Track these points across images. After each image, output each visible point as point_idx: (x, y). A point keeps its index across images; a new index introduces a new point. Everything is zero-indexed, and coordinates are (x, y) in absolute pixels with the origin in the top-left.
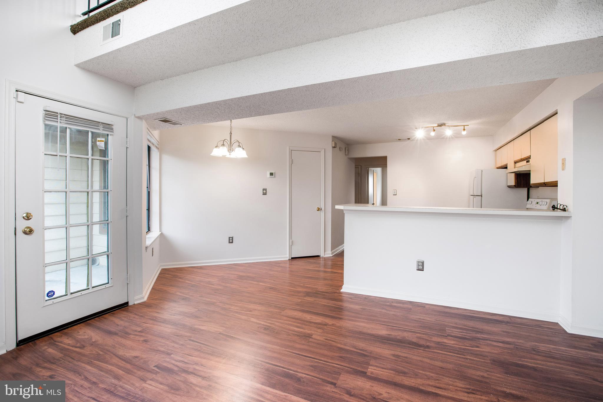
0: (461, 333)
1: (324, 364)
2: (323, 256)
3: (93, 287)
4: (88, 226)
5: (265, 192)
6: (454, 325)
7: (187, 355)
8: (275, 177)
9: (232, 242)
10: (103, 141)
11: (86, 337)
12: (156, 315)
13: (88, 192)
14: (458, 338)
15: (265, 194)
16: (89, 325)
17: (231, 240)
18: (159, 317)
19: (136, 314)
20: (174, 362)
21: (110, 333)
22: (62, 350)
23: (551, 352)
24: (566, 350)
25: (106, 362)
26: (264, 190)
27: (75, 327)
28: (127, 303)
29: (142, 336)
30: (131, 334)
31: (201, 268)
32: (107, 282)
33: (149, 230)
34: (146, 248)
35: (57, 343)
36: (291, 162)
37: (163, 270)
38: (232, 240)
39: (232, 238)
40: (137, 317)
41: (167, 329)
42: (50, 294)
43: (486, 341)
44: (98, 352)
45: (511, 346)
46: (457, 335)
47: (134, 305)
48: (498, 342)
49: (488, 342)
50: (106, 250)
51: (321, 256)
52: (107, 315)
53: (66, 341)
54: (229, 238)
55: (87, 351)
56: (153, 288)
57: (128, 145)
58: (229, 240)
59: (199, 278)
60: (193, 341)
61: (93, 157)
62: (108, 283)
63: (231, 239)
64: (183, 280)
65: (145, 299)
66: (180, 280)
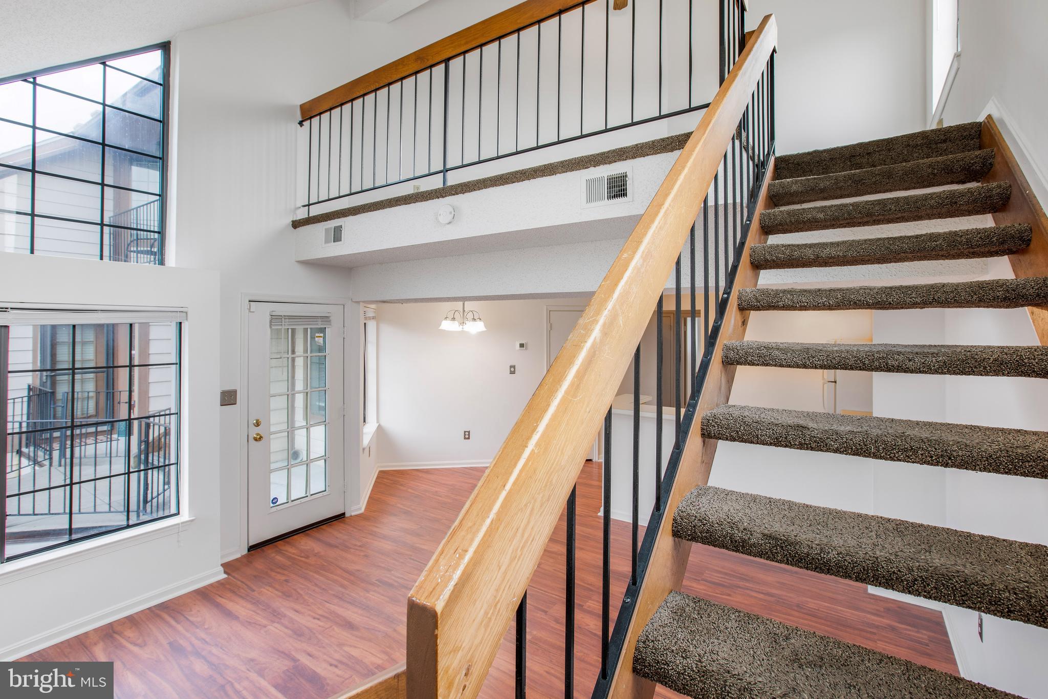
0: (720, 579)
1: (542, 594)
2: (597, 460)
3: (311, 495)
4: (307, 429)
5: (512, 369)
6: (720, 569)
7: (407, 573)
8: (526, 349)
9: (469, 438)
10: (321, 337)
11: (308, 548)
12: (375, 529)
13: (307, 393)
14: (710, 583)
15: (512, 373)
16: (308, 535)
17: (467, 436)
18: (379, 533)
19: (354, 527)
20: (393, 578)
21: (331, 546)
22: (289, 558)
23: (818, 610)
24: (841, 610)
25: (332, 573)
26: (511, 367)
27: (295, 537)
28: (344, 514)
29: (362, 551)
30: (351, 548)
31: (427, 471)
32: (324, 489)
33: (364, 421)
34: (364, 449)
35: (283, 552)
36: (549, 329)
37: (381, 472)
38: (469, 435)
39: (469, 432)
40: (355, 530)
41: (387, 546)
42: (274, 501)
43: (745, 591)
44: (321, 563)
45: (772, 599)
46: (713, 580)
47: (351, 516)
48: (759, 592)
49: (748, 592)
50: (324, 454)
51: (594, 460)
52: (324, 526)
53: (289, 549)
54: (465, 432)
55: (312, 560)
56: (370, 497)
57: (345, 335)
58: (465, 435)
59: (425, 486)
60: (413, 559)
61: (312, 355)
62: (325, 491)
63: (467, 433)
64: (405, 488)
65: (362, 511)
66: (402, 488)
